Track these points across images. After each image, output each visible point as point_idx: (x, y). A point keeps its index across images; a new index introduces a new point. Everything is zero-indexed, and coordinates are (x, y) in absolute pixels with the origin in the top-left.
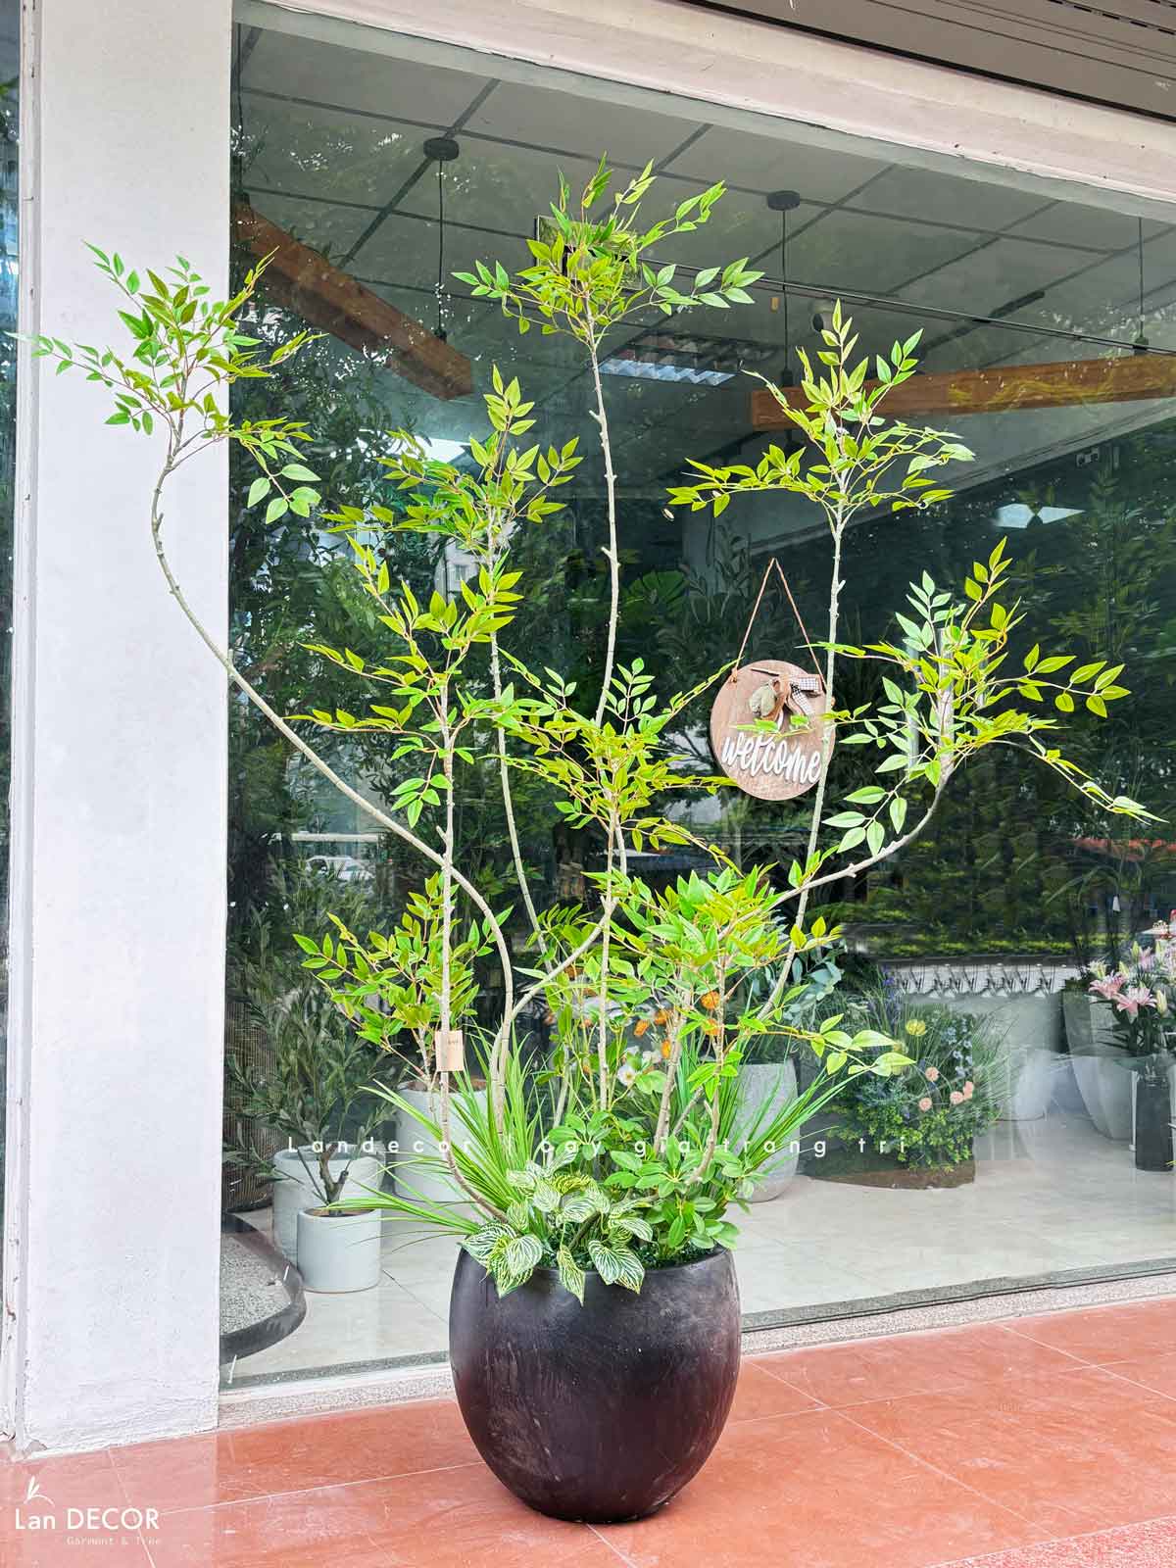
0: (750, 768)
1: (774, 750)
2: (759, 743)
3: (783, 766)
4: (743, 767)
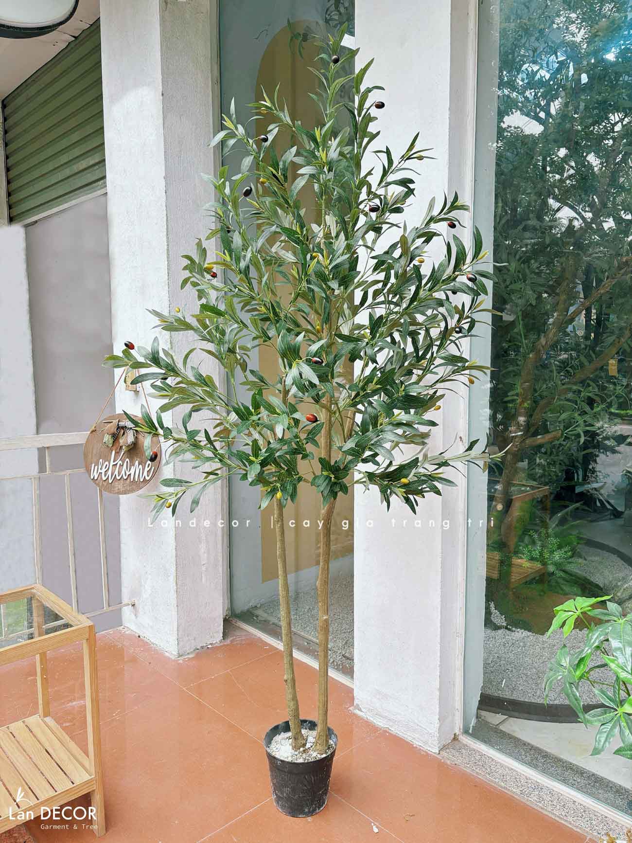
0: (108, 478)
1: (122, 466)
2: (112, 463)
3: (128, 473)
4: (104, 478)
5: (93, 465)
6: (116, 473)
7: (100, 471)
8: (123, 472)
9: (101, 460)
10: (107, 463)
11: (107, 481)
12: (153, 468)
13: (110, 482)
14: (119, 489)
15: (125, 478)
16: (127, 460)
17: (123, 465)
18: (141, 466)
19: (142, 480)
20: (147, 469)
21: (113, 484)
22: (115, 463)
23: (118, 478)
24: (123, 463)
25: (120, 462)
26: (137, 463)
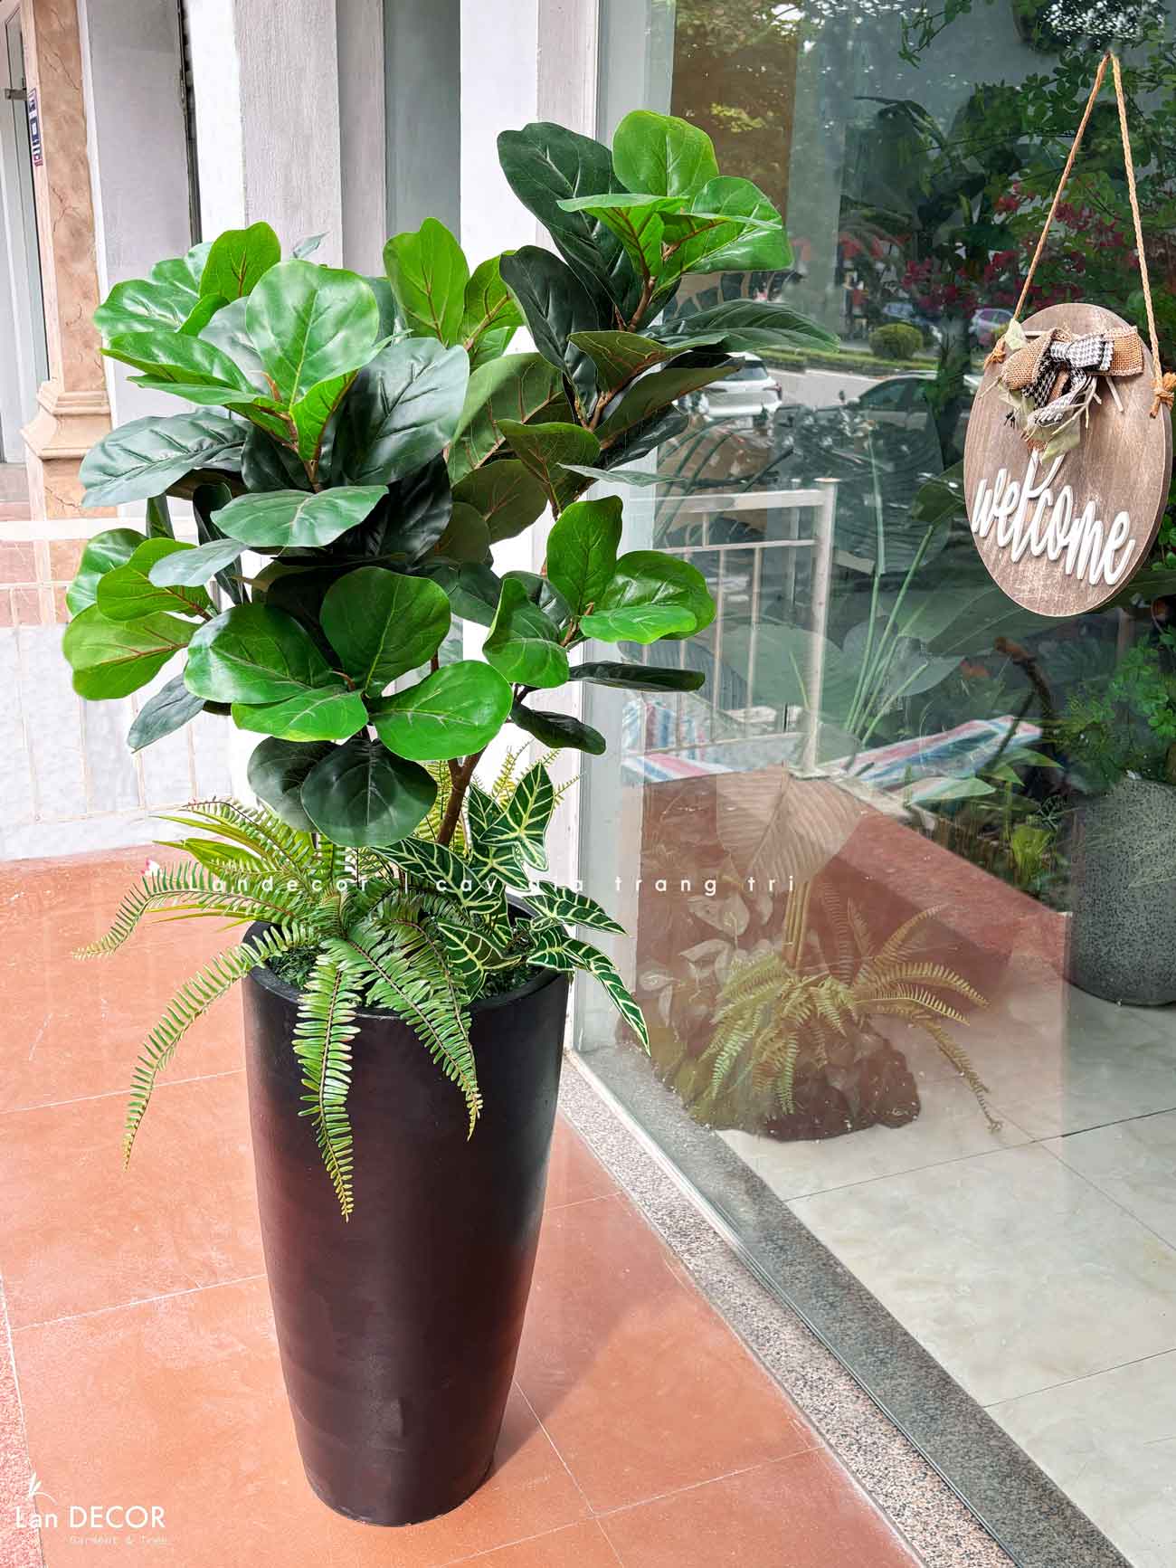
0: (1011, 543)
1: (1050, 507)
2: (1028, 491)
3: (1062, 543)
4: (1002, 541)
5: (983, 483)
6: (1033, 531)
7: (995, 511)
8: (1049, 534)
9: (1002, 473)
10: (1014, 487)
11: (1008, 549)
12: (1132, 543)
13: (1015, 557)
14: (1031, 591)
15: (1053, 555)
16: (1067, 491)
17: (1053, 506)
18: (1099, 523)
19: (1093, 579)
20: (1113, 543)
21: (1021, 568)
22: (1034, 494)
23: (1036, 550)
24: (1055, 498)
25: (1047, 495)
26: (1090, 510)
